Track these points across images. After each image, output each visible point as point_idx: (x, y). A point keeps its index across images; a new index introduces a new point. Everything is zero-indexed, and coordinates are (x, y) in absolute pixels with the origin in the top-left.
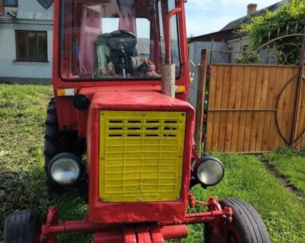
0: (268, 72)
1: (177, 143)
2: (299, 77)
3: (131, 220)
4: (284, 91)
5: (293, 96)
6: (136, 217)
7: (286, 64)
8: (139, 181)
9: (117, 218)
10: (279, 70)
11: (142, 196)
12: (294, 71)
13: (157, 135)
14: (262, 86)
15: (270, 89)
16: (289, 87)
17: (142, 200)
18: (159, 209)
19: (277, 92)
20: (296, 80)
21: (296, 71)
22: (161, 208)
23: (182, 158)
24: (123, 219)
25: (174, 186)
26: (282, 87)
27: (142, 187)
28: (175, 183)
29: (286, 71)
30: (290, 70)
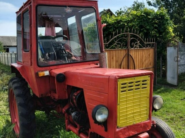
0: (115, 53)
1: (147, 91)
2: (128, 54)
3: (131, 135)
4: (123, 62)
5: (127, 64)
6: (133, 133)
7: (122, 48)
8: (133, 113)
9: (126, 135)
10: (119, 51)
11: (135, 121)
12: (126, 51)
13: (139, 88)
14: (113, 61)
15: (117, 61)
16: (125, 59)
17: (135, 123)
18: (142, 126)
19: (120, 63)
20: (127, 56)
21: (127, 51)
22: (143, 125)
23: (149, 98)
24: (128, 135)
25: (147, 113)
26: (122, 60)
27: (134, 116)
28: (147, 111)
29: (122, 52)
30: (124, 51)
